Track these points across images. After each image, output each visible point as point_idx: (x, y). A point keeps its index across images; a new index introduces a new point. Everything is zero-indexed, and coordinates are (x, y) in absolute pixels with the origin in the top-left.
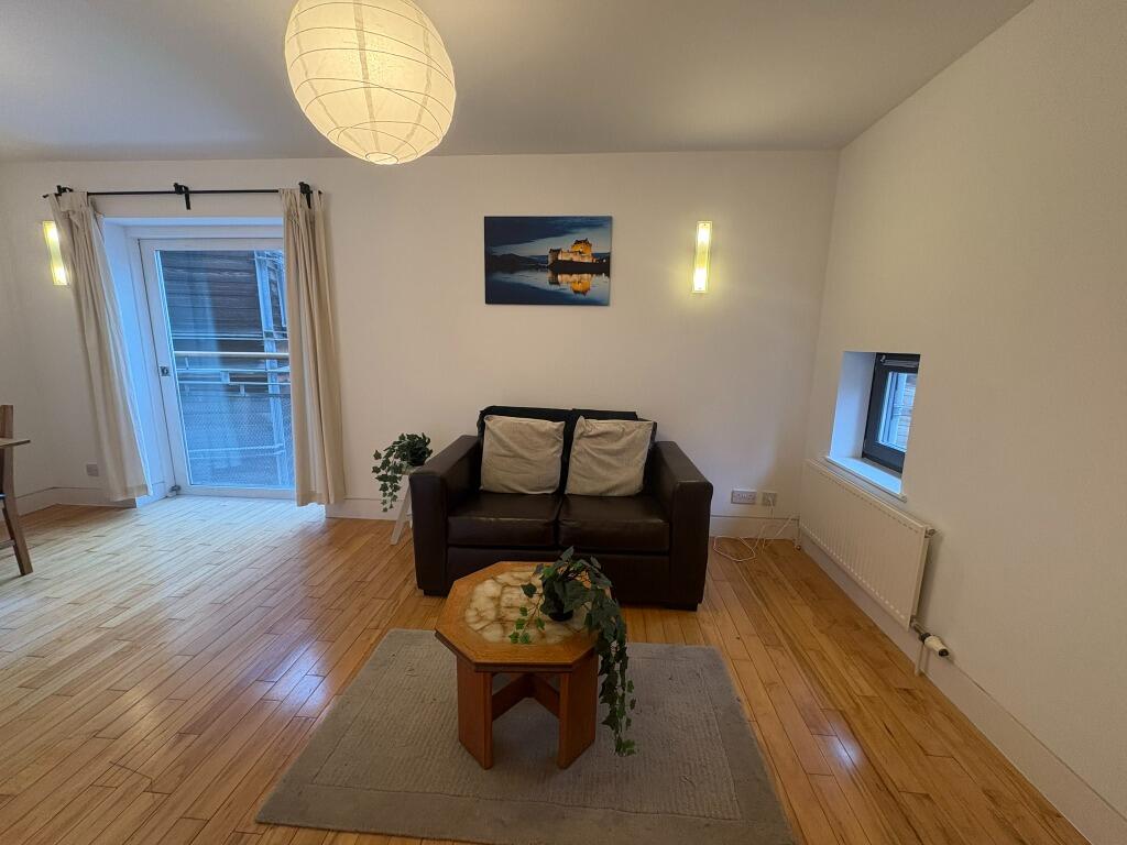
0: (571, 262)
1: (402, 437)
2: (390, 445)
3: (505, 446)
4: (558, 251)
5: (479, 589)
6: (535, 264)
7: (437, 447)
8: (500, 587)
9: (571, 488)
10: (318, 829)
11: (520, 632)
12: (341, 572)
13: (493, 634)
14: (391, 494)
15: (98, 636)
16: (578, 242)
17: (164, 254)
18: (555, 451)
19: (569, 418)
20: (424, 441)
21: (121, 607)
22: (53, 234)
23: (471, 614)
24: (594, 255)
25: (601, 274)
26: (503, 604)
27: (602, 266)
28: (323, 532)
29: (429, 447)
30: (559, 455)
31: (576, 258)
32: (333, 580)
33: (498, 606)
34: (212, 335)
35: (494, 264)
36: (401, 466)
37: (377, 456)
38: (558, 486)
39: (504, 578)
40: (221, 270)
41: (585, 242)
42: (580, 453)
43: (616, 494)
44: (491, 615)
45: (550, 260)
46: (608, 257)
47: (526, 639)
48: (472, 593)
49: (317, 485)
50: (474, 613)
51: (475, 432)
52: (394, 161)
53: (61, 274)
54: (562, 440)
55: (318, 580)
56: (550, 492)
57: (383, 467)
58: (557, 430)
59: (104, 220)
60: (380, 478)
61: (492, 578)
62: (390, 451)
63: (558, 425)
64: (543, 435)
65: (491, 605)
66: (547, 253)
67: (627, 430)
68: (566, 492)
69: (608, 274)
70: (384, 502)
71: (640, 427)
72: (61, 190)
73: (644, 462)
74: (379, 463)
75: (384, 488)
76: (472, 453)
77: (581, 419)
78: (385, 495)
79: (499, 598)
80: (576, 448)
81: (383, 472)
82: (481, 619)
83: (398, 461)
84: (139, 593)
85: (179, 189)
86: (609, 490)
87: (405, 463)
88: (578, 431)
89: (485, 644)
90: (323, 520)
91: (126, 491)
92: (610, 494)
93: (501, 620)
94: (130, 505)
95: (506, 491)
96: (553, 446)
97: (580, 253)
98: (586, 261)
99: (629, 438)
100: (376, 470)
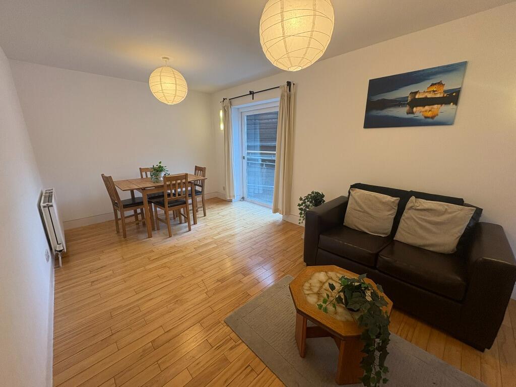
0: (426, 98)
1: (313, 193)
2: (307, 195)
3: (360, 206)
4: (416, 93)
5: (317, 274)
6: (398, 103)
7: (327, 199)
8: (327, 278)
9: (398, 237)
10: (238, 336)
11: (324, 305)
12: (280, 244)
13: (312, 300)
14: (303, 217)
15: (211, 240)
16: (433, 85)
17: (247, 116)
18: (390, 214)
19: (403, 196)
20: (323, 196)
21: (219, 234)
22: (221, 114)
23: (307, 285)
24: (445, 92)
25: (450, 104)
26: (324, 287)
27: (453, 97)
28: (279, 225)
29: (324, 199)
30: (394, 216)
31: (429, 96)
32: (276, 246)
33: (321, 287)
34: (258, 144)
35: (371, 105)
36: (309, 205)
37: (301, 199)
38: (389, 234)
39: (331, 274)
40: (268, 119)
41: (440, 84)
42: (408, 218)
43: (431, 249)
44: (316, 290)
45: (409, 99)
46: (458, 92)
47: (326, 310)
48: (312, 275)
49: (280, 207)
50: (309, 285)
51: (346, 195)
52: (300, 68)
53: (222, 127)
54: (396, 208)
55: (271, 244)
56: (383, 236)
57: (302, 205)
58: (393, 202)
59: (232, 107)
60: (300, 209)
61: (326, 272)
62: (307, 198)
63: (395, 200)
64: (384, 203)
65: (318, 285)
66: (408, 95)
67: (449, 211)
68: (395, 239)
69: (456, 103)
70: (300, 220)
71: (461, 210)
72: (224, 99)
73: (460, 234)
74: (301, 202)
75: (301, 214)
76: (342, 206)
77: (413, 198)
78: (301, 217)
79: (324, 283)
80: (405, 214)
81: (302, 207)
82: (310, 289)
83: (309, 203)
84: (224, 230)
85: (252, 93)
86: (425, 246)
87: (311, 204)
88: (409, 205)
89: (306, 302)
90: (281, 220)
91: (230, 196)
92: (426, 248)
93: (318, 294)
94: (230, 201)
95: (357, 229)
96: (389, 211)
97: (434, 91)
98: (438, 96)
99: (450, 215)
100: (299, 205)
